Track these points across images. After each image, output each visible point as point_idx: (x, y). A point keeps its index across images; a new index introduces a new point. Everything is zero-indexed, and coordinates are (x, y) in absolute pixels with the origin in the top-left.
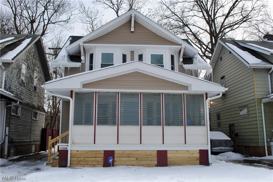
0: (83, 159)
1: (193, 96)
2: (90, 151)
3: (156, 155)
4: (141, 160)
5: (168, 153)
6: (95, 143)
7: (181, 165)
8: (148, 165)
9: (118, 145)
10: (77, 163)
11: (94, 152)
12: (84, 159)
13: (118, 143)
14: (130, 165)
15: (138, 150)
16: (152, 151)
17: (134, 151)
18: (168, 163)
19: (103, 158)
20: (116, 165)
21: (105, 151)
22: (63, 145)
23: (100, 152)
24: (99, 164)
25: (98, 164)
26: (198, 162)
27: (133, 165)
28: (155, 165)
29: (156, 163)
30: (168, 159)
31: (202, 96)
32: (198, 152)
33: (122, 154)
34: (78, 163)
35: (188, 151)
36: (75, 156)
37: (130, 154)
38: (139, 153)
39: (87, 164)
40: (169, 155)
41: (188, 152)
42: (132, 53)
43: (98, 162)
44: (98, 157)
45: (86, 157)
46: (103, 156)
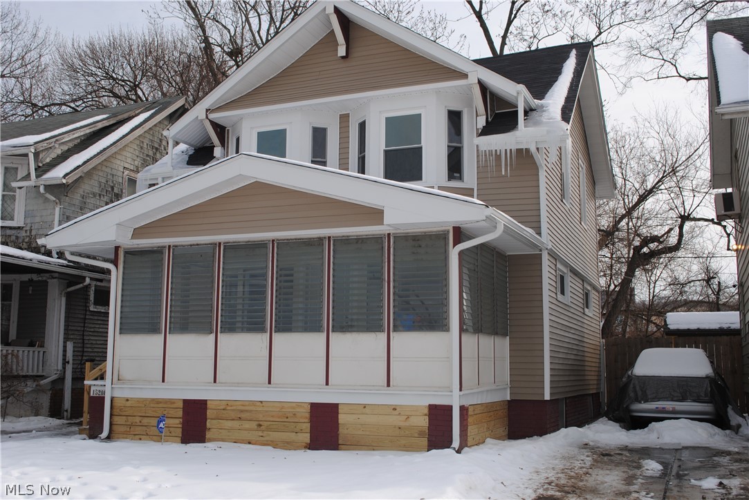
0: (137, 419)
1: (413, 240)
2: (153, 400)
3: (308, 415)
4: (269, 429)
5: (340, 411)
6: (163, 381)
7: (374, 450)
8: (288, 443)
9: (215, 387)
10: (126, 431)
11: (161, 403)
12: (140, 422)
13: (215, 382)
14: (243, 440)
15: (261, 402)
16: (299, 404)
17: (253, 403)
18: (340, 442)
19: (181, 420)
20: (210, 440)
21: (185, 401)
22: (97, 385)
23: (174, 403)
24: (173, 434)
25: (170, 435)
26: (425, 442)
27: (250, 443)
28: (305, 444)
29: (308, 441)
30: (341, 430)
32: (426, 411)
33: (222, 411)
34: (128, 429)
35: (395, 409)
36: (121, 413)
37: (242, 411)
38: (265, 409)
39: (147, 435)
40: (342, 418)
41: (396, 412)
42: (344, 119)
43: (171, 429)
44: (169, 416)
45: (144, 415)
46: (180, 413)
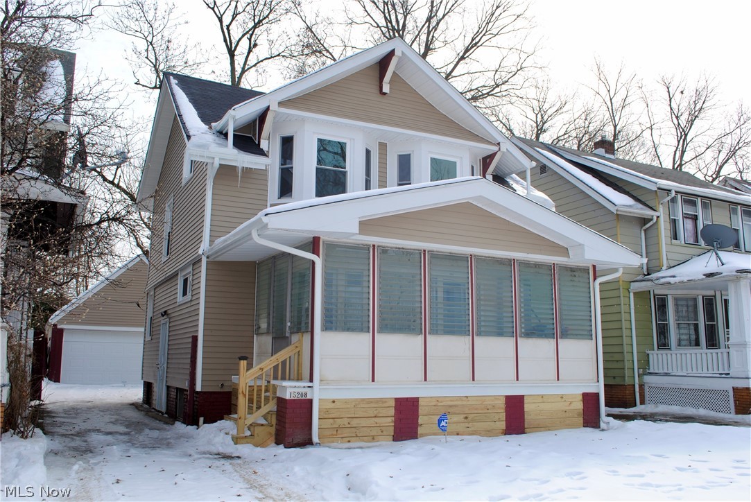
0: (346, 421)
1: (571, 271)
2: (363, 400)
3: (503, 406)
4: (474, 421)
5: (525, 401)
6: (373, 380)
7: (549, 430)
8: (489, 431)
9: (425, 385)
10: (332, 435)
11: (372, 402)
12: (349, 423)
13: (425, 380)
14: (452, 432)
15: (467, 397)
16: (496, 397)
17: (460, 398)
18: (526, 426)
19: (393, 418)
20: (423, 435)
21: (397, 400)
22: (299, 387)
23: (386, 402)
24: (385, 433)
25: (382, 434)
26: (581, 420)
27: (458, 434)
28: (501, 431)
29: (504, 427)
30: (526, 416)
31: (586, 270)
32: (581, 397)
33: (434, 407)
34: (335, 433)
35: (562, 398)
36: (326, 416)
37: (451, 406)
38: (469, 403)
39: (357, 436)
40: (527, 407)
41: (563, 400)
42: (383, 147)
43: (382, 428)
44: (381, 415)
45: (353, 416)
46: (392, 412)
